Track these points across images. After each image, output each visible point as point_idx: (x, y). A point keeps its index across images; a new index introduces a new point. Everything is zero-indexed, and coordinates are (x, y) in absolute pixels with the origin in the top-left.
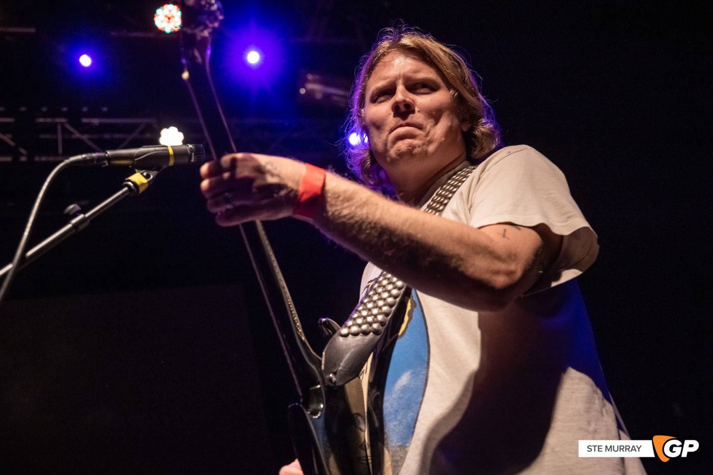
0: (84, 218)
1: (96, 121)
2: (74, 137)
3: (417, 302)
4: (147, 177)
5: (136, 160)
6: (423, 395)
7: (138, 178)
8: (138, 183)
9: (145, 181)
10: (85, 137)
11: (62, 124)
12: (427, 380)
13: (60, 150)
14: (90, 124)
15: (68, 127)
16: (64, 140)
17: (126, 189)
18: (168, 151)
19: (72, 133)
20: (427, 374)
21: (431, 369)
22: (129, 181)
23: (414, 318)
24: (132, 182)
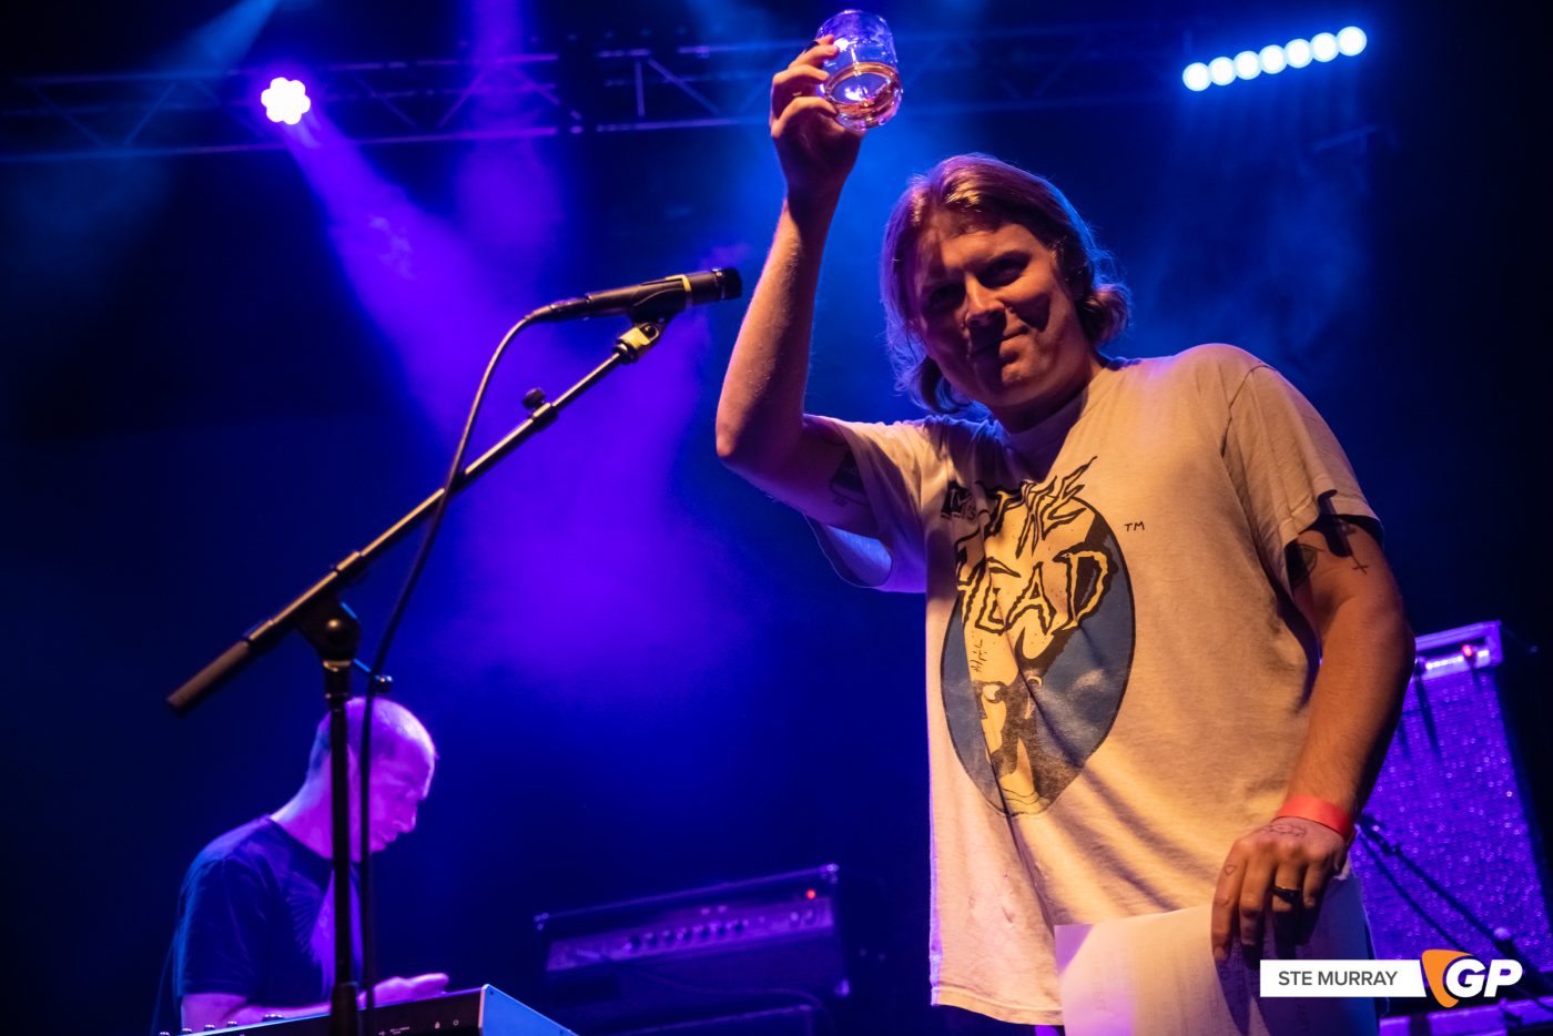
0: (552, 407)
3: (1120, 566)
4: (649, 334)
5: (636, 305)
7: (634, 337)
8: (635, 345)
9: (645, 341)
11: (643, 61)
13: (641, 110)
17: (617, 355)
18: (683, 286)
22: (622, 342)
23: (1112, 588)
24: (627, 345)
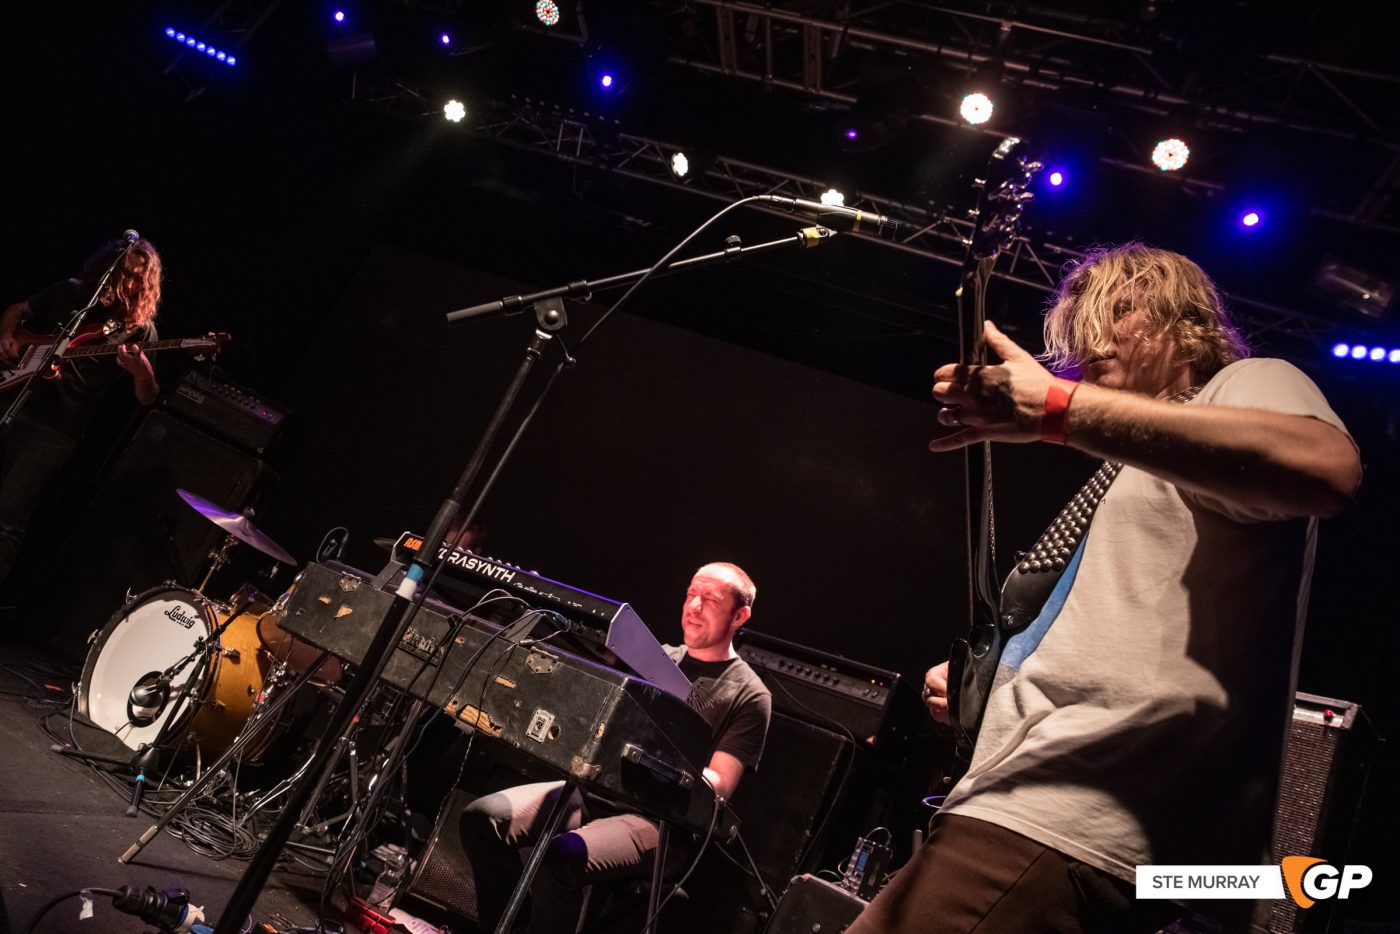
0: (740, 251)
1: (1058, 249)
2: (1032, 259)
5: (821, 215)
6: (1050, 626)
8: (809, 236)
10: (1041, 263)
11: (1024, 243)
12: (1059, 612)
13: (1011, 270)
14: (1052, 250)
15: (1028, 247)
16: (1019, 259)
17: (795, 238)
19: (1031, 256)
20: (1063, 605)
21: (1067, 602)
